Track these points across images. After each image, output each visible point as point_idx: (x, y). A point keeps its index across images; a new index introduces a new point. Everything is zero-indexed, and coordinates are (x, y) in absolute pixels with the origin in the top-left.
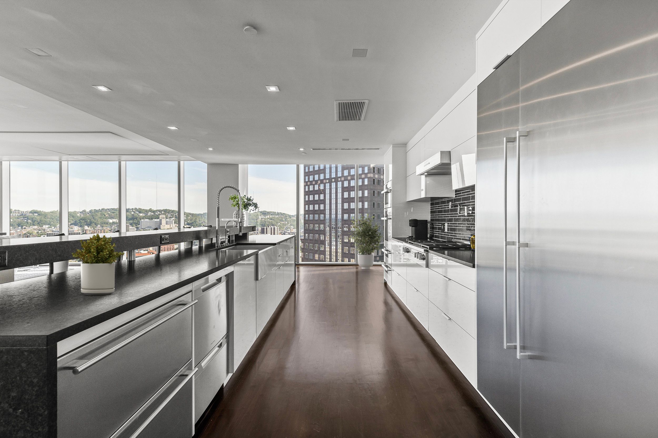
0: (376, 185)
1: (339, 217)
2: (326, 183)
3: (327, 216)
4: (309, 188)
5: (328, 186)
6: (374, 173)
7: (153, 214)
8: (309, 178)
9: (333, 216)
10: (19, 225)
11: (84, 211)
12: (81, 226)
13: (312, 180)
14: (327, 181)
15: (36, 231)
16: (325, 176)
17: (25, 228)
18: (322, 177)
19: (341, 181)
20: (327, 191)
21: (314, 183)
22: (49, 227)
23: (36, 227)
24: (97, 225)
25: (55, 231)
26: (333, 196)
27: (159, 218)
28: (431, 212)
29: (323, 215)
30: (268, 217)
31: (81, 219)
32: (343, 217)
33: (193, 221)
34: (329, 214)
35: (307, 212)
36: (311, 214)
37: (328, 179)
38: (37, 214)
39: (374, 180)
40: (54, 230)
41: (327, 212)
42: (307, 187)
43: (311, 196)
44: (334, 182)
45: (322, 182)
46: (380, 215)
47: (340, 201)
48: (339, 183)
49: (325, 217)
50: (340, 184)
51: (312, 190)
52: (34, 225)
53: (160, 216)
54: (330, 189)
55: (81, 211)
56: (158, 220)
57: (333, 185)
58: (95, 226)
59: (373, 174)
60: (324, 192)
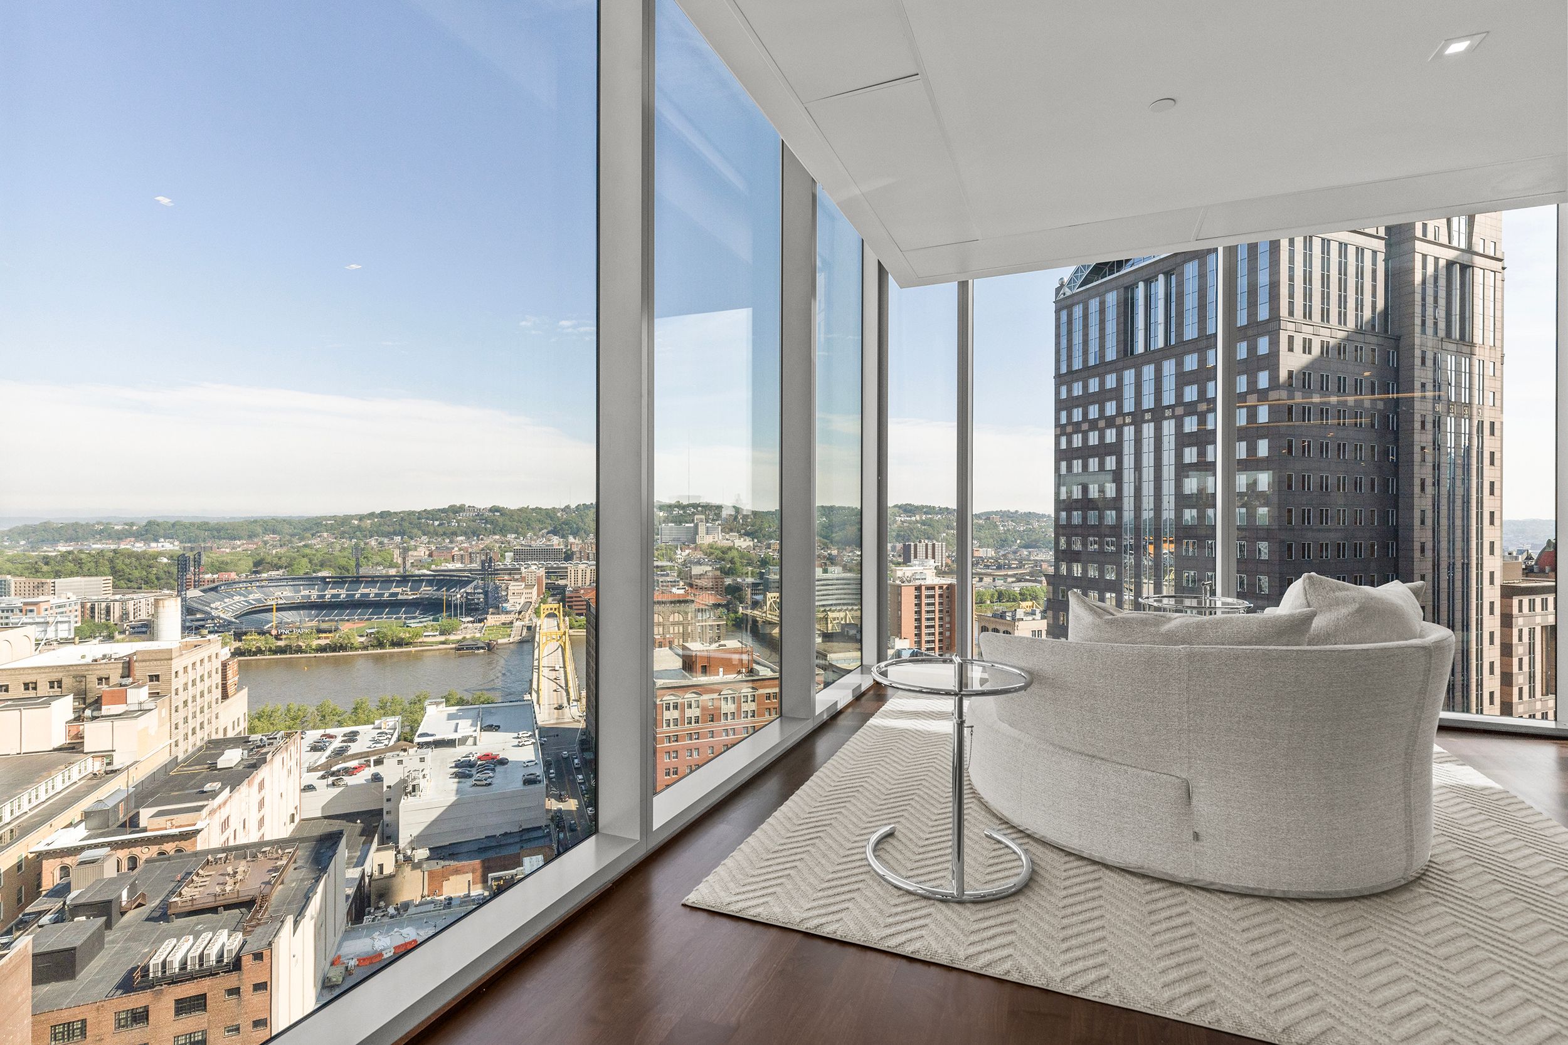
1: (1168, 514)
2: (1125, 424)
3: (1128, 515)
4: (1069, 442)
5: (1129, 432)
6: (1293, 390)
7: (681, 512)
8: (1069, 416)
9: (1147, 515)
10: (474, 533)
11: (568, 507)
12: (563, 537)
13: (1080, 419)
14: (1128, 420)
15: (498, 545)
16: (1120, 407)
17: (482, 539)
18: (1111, 409)
19: (1173, 417)
20: (1128, 448)
21: (1085, 426)
22: (516, 538)
23: (497, 537)
24: (588, 535)
25: (525, 546)
26: (1148, 459)
27: (693, 521)
29: (1114, 513)
30: (918, 517)
31: (563, 523)
32: (1179, 515)
33: (756, 528)
34: (1132, 508)
35: (1062, 506)
36: (1076, 510)
37: (1129, 414)
38: (498, 514)
40: (523, 542)
41: (1128, 504)
42: (1064, 440)
43: (1075, 462)
44: (1148, 421)
45: (1110, 422)
47: (1169, 472)
48: (1165, 423)
49: (1119, 517)
50: (1169, 427)
51: (1080, 445)
52: (495, 534)
53: (696, 517)
54: (1138, 441)
55: (563, 507)
56: (692, 525)
57: (1148, 430)
58: (584, 535)
59: (1287, 391)
60: (1116, 449)
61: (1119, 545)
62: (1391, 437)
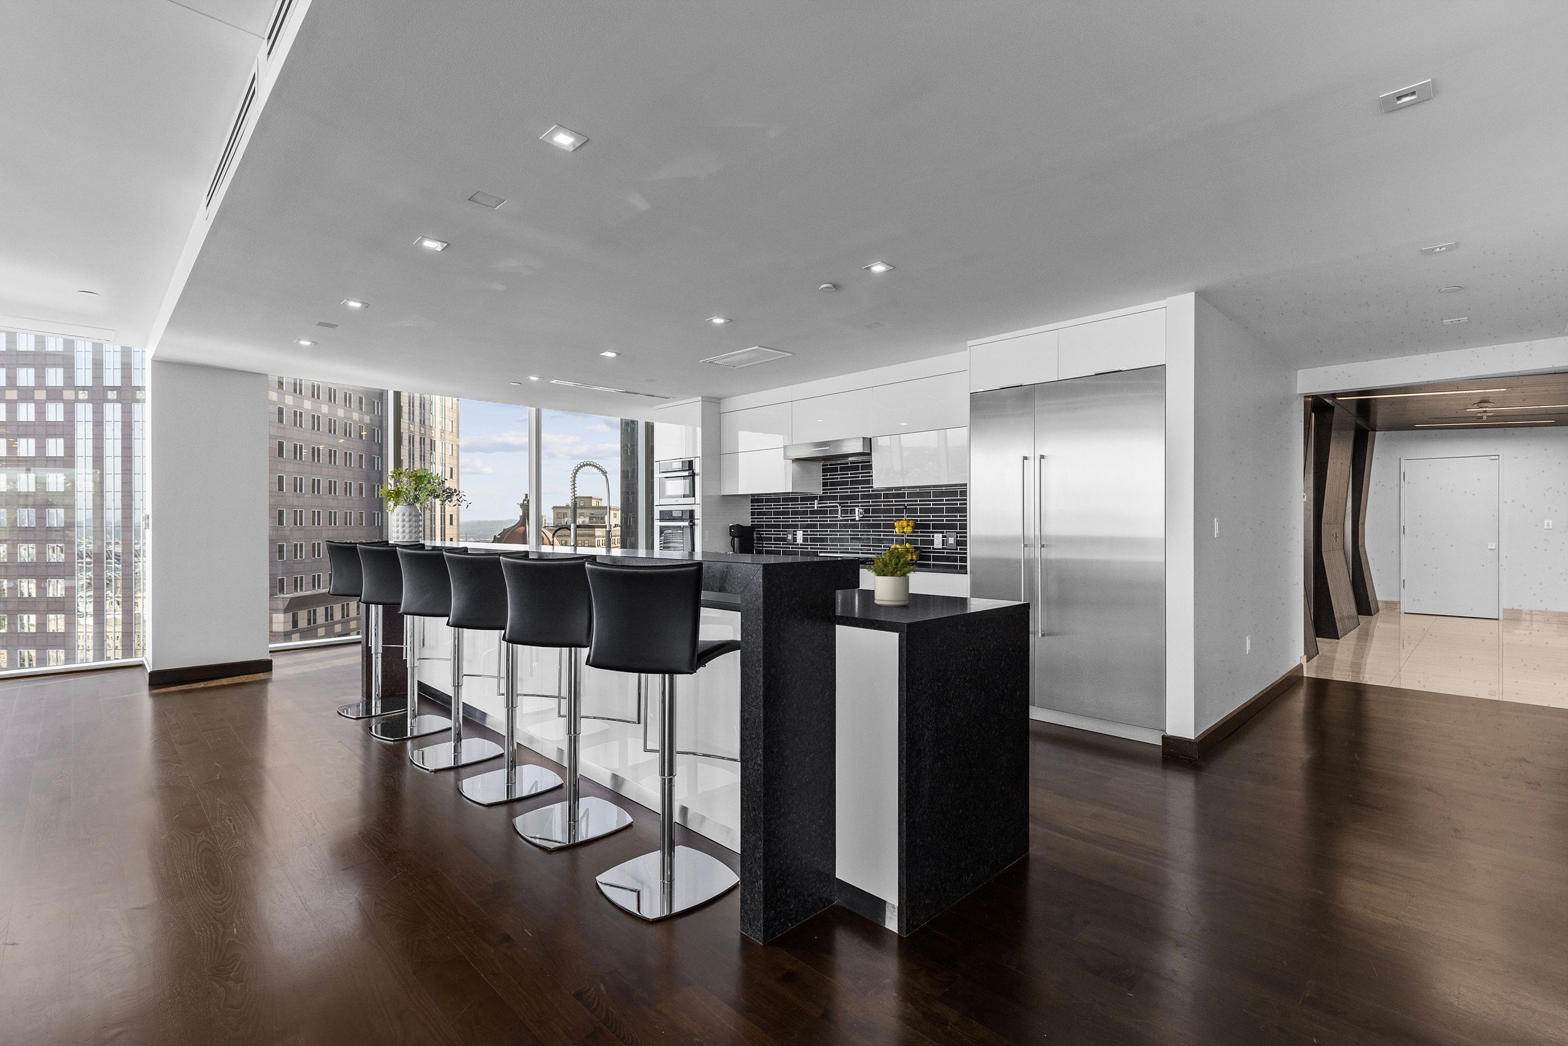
0: (287, 427)
2: (77, 400)
3: (83, 513)
5: (84, 413)
6: (280, 391)
14: (83, 395)
16: (69, 377)
18: (55, 377)
20: (84, 432)
28: (753, 514)
29: (61, 511)
34: (90, 506)
37: (83, 388)
39: (281, 411)
41: (84, 501)
44: (113, 402)
45: (54, 395)
46: (301, 512)
48: (138, 408)
49: (70, 516)
50: (143, 413)
54: (98, 423)
57: (113, 412)
59: (276, 394)
60: (66, 430)
61: (70, 555)
62: (376, 448)
